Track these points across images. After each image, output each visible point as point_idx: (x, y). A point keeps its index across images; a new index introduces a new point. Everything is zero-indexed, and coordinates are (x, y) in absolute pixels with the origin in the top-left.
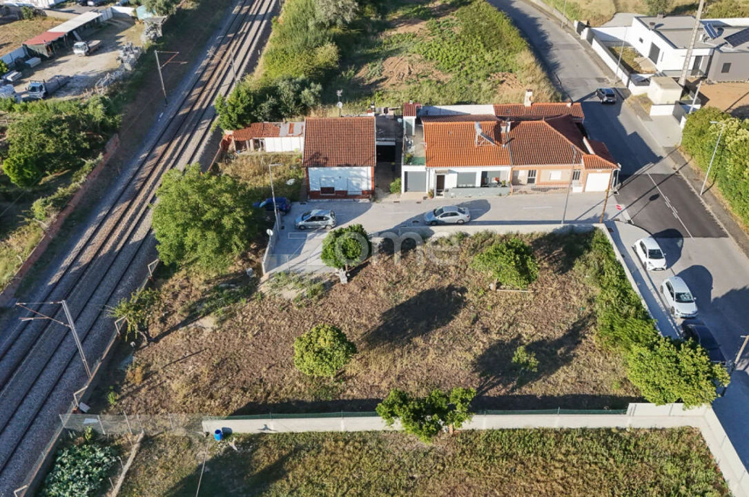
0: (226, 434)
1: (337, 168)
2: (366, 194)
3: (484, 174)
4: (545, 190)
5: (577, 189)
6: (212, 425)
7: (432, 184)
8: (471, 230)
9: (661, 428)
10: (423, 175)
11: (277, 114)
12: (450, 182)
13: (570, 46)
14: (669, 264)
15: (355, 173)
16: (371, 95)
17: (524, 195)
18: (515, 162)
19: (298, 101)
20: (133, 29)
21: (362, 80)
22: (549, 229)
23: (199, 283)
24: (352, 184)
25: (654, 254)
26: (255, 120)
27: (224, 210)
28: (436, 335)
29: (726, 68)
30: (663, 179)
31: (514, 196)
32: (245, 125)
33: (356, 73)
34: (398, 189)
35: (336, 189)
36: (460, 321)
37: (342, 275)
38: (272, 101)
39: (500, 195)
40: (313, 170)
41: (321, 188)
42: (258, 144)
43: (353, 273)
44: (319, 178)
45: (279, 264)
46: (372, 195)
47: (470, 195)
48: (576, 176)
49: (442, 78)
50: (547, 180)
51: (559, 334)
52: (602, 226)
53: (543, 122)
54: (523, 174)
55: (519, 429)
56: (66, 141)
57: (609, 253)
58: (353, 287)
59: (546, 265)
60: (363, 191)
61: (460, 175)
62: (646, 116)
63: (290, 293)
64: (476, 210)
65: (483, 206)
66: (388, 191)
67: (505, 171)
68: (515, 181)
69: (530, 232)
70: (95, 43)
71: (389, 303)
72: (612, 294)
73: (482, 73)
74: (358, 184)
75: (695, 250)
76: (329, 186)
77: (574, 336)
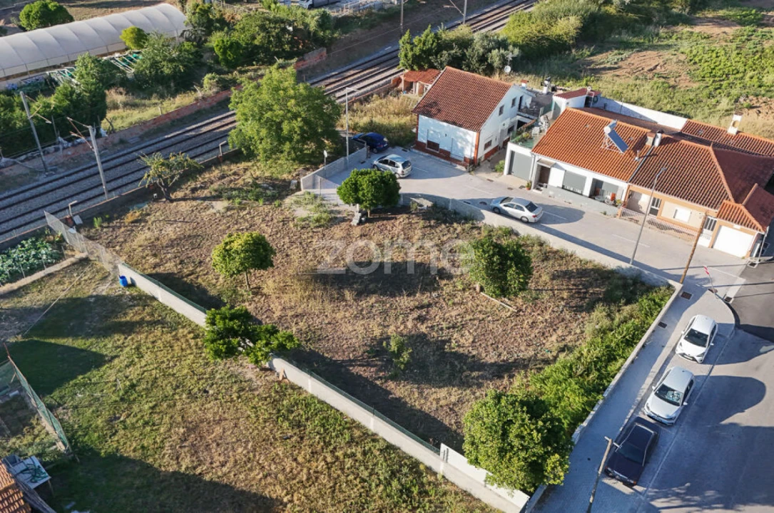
0: (129, 285)
1: (445, 124)
2: (467, 161)
3: (599, 184)
4: (661, 227)
5: (703, 241)
6: (124, 271)
7: (533, 173)
8: (527, 230)
9: (476, 496)
10: (529, 161)
12: (556, 178)
15: (461, 134)
17: (632, 224)
18: (634, 180)
19: (484, 60)
21: (590, 63)
22: (612, 264)
23: (250, 176)
24: (457, 145)
25: (697, 338)
26: (432, 66)
31: (621, 220)
32: (421, 68)
33: (592, 55)
34: (501, 169)
35: (440, 147)
36: (410, 301)
37: (357, 218)
38: (456, 51)
39: (605, 214)
40: (423, 118)
41: (428, 142)
43: (367, 221)
44: (429, 129)
47: (570, 201)
48: (708, 224)
49: (684, 83)
50: (671, 217)
52: (679, 286)
53: (710, 149)
54: (645, 199)
55: (338, 411)
56: (272, 39)
57: (650, 314)
58: (357, 231)
59: (565, 295)
60: (465, 159)
61: (567, 174)
63: (303, 212)
64: (555, 217)
65: (573, 215)
66: (492, 168)
67: (622, 188)
68: (631, 204)
69: (588, 258)
72: (596, 353)
74: (463, 149)
76: (435, 141)
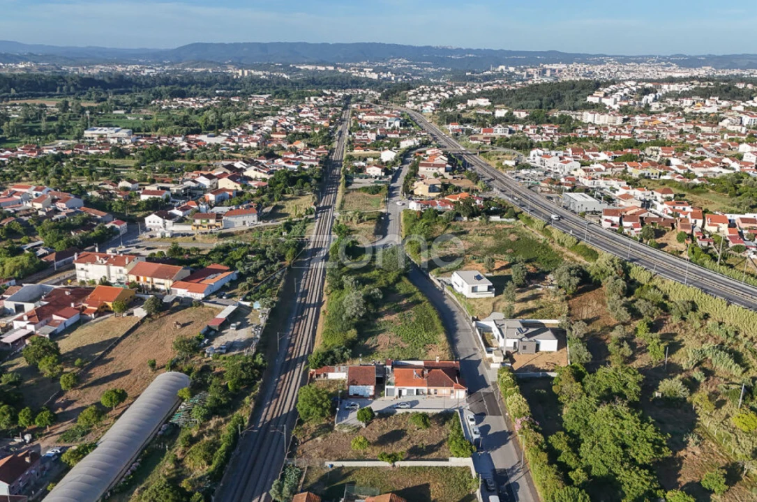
0: (332, 466)
1: (360, 386)
2: (371, 397)
3: (417, 390)
4: (441, 397)
5: (452, 397)
6: (328, 464)
7: (397, 393)
8: (411, 411)
10: (393, 390)
11: (333, 363)
12: (404, 393)
13: (466, 330)
14: (477, 424)
16: (372, 354)
17: (432, 399)
18: (429, 386)
19: (342, 357)
20: (251, 314)
21: (368, 346)
22: (439, 411)
23: (313, 426)
24: (366, 393)
25: (472, 420)
26: (324, 365)
27: (324, 400)
28: (396, 443)
29: (524, 348)
30: (486, 394)
31: (429, 399)
32: (320, 368)
33: (365, 342)
34: (384, 395)
35: (359, 395)
36: (404, 440)
37: (363, 425)
38: (331, 357)
39: (423, 399)
40: (351, 387)
41: (354, 394)
42: (325, 375)
43: (367, 424)
44: (353, 390)
45: (341, 420)
46: (374, 397)
47: (412, 398)
48: (452, 392)
49: (404, 346)
50: (442, 394)
51: (435, 443)
52: (458, 411)
53: (440, 370)
54: (432, 390)
55: (419, 465)
57: (458, 420)
58: (368, 429)
59: (436, 423)
61: (408, 391)
62: (489, 367)
63: (345, 431)
64: (413, 404)
65: (417, 402)
66: (380, 396)
67: (425, 389)
68: (429, 393)
69: (432, 412)
70: (239, 323)
71: (380, 434)
72: (455, 433)
73: (421, 344)
74: (368, 393)
75: (488, 420)
76: (357, 393)
77: (440, 444)
